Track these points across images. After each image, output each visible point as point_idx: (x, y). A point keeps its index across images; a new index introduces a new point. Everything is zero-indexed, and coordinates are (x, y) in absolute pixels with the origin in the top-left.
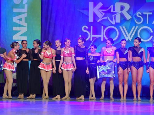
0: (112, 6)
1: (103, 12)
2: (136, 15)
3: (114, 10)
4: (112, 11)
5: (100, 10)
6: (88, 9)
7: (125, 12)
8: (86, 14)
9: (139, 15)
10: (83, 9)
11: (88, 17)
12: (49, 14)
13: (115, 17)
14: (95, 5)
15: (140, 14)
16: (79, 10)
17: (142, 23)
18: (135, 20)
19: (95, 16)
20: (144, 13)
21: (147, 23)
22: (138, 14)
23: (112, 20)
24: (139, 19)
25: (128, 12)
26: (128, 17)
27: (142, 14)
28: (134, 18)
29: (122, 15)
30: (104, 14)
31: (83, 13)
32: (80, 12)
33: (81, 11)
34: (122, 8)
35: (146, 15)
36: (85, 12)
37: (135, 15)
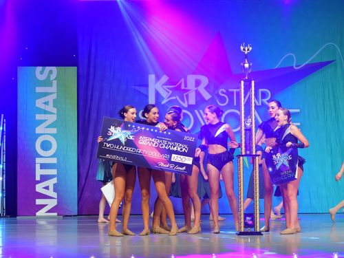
0: (183, 80)
1: (170, 89)
2: (218, 94)
3: (186, 86)
4: (183, 87)
5: (165, 87)
6: (146, 86)
7: (201, 89)
8: (145, 93)
9: (223, 93)
10: (140, 86)
11: (147, 97)
12: (89, 94)
13: (187, 96)
14: (158, 78)
15: (225, 91)
16: (134, 87)
17: (228, 105)
18: (217, 101)
19: (158, 95)
20: (230, 90)
21: (235, 104)
22: (221, 91)
23: (184, 101)
24: (222, 100)
25: (207, 88)
26: (207, 96)
27: (227, 91)
28: (216, 97)
29: (198, 94)
30: (171, 92)
31: (139, 92)
32: (135, 89)
33: (137, 88)
34: (198, 83)
35: (233, 93)
36: (142, 90)
37: (216, 92)
